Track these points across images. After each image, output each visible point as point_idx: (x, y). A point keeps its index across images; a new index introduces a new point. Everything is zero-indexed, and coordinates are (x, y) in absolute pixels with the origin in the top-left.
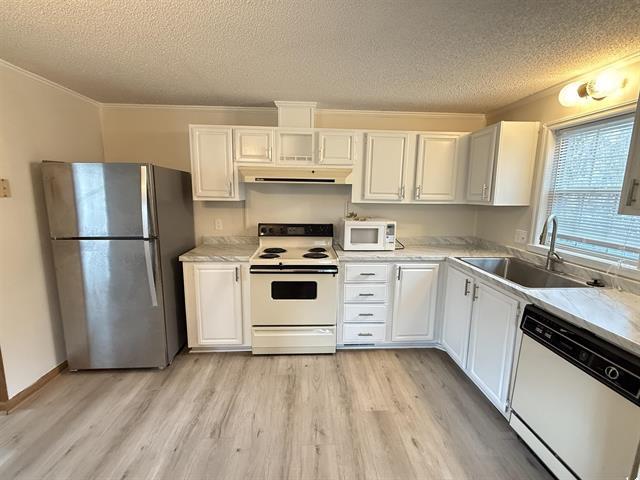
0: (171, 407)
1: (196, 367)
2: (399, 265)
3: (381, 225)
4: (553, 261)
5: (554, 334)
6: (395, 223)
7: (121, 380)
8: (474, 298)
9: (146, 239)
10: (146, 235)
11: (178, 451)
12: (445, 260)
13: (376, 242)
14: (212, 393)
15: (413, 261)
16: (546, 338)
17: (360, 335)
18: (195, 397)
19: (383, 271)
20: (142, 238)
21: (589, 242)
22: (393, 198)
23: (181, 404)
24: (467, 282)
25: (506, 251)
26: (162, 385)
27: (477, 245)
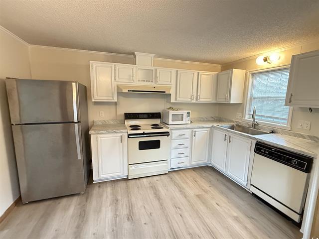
0: (98, 211)
1: (101, 189)
2: (194, 130)
3: (185, 112)
4: (255, 125)
5: (269, 152)
6: (190, 111)
7: (59, 203)
8: (230, 141)
9: (76, 123)
10: (76, 120)
11: (115, 231)
12: (212, 126)
13: (182, 120)
14: (117, 200)
15: (200, 128)
16: (266, 154)
17: (179, 163)
18: (109, 204)
19: (188, 133)
20: (74, 122)
21: (267, 117)
22: (188, 100)
23: (103, 209)
24: (226, 135)
25: (233, 122)
26: (87, 201)
27: (219, 120)
